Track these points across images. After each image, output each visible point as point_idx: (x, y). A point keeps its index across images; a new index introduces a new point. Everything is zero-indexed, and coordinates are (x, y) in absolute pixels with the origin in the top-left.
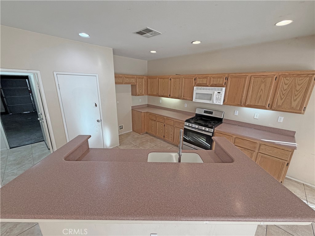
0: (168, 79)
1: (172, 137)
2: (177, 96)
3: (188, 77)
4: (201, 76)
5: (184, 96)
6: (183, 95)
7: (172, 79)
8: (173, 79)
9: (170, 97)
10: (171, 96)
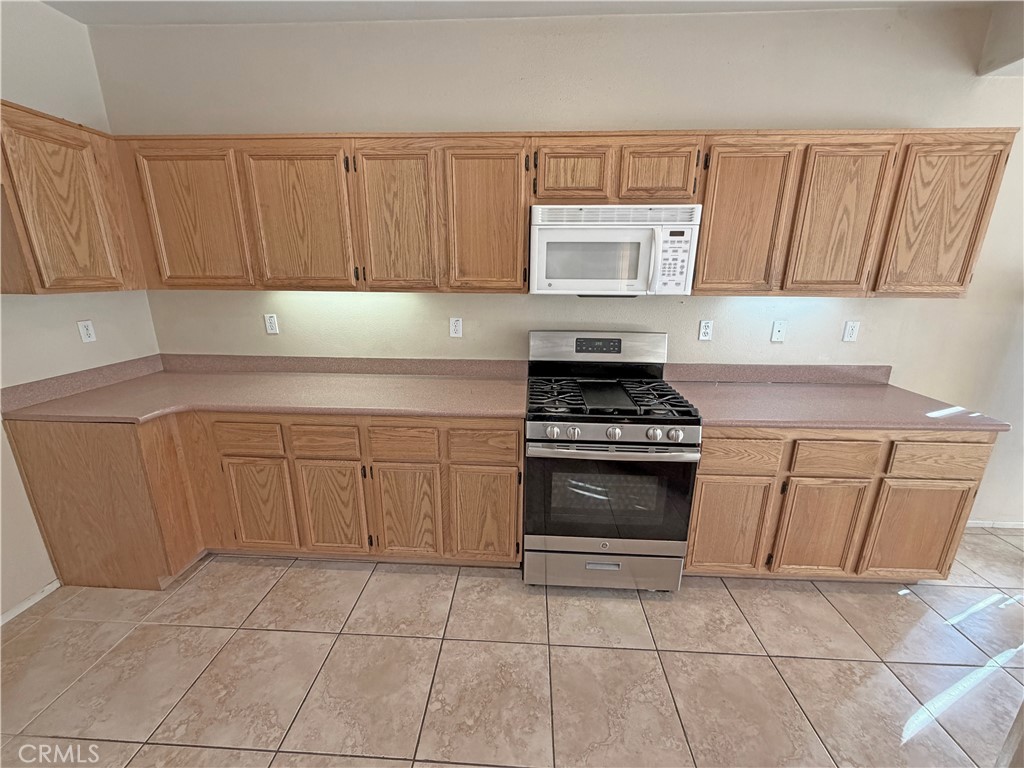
0: (332, 158)
1: (433, 532)
2: (414, 275)
3: (479, 147)
4: (565, 142)
5: (462, 272)
6: (455, 263)
7: (364, 164)
8: (369, 157)
9: (361, 281)
10: (373, 274)
